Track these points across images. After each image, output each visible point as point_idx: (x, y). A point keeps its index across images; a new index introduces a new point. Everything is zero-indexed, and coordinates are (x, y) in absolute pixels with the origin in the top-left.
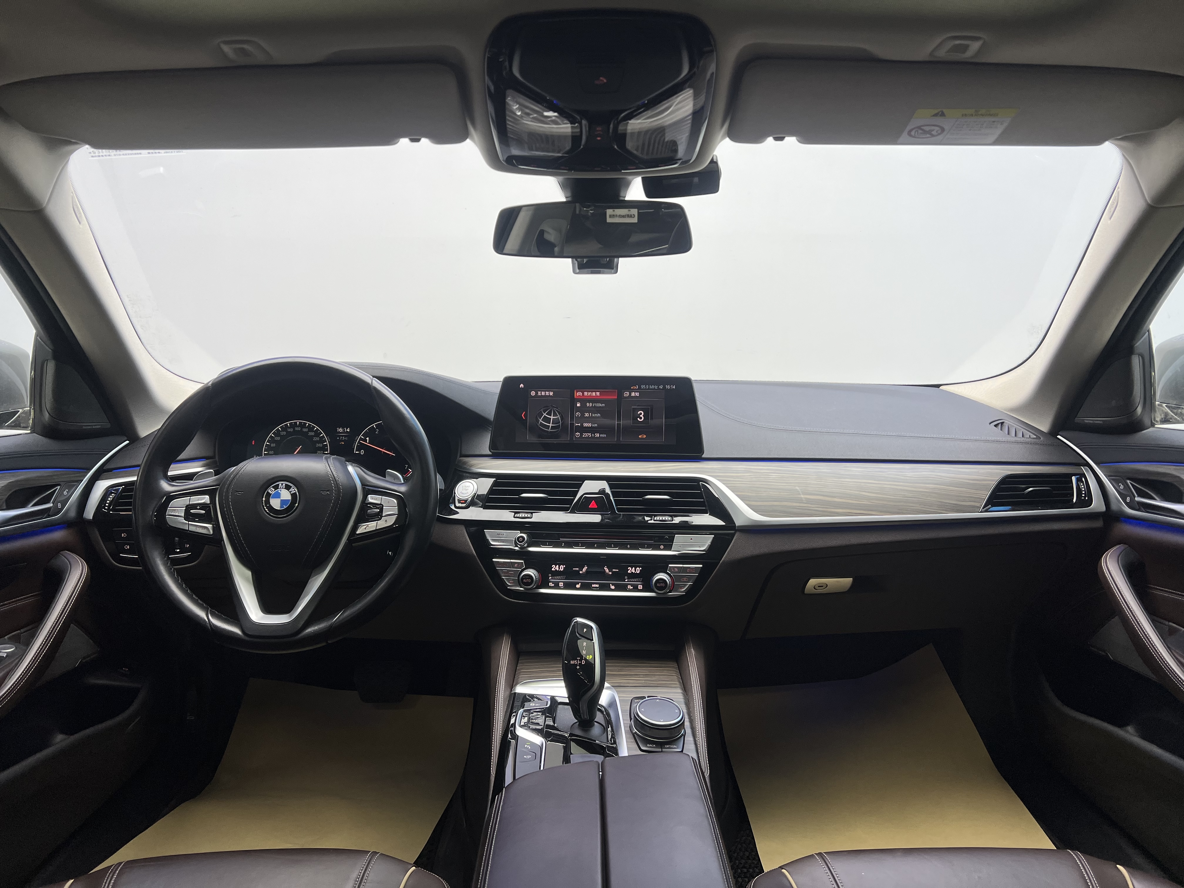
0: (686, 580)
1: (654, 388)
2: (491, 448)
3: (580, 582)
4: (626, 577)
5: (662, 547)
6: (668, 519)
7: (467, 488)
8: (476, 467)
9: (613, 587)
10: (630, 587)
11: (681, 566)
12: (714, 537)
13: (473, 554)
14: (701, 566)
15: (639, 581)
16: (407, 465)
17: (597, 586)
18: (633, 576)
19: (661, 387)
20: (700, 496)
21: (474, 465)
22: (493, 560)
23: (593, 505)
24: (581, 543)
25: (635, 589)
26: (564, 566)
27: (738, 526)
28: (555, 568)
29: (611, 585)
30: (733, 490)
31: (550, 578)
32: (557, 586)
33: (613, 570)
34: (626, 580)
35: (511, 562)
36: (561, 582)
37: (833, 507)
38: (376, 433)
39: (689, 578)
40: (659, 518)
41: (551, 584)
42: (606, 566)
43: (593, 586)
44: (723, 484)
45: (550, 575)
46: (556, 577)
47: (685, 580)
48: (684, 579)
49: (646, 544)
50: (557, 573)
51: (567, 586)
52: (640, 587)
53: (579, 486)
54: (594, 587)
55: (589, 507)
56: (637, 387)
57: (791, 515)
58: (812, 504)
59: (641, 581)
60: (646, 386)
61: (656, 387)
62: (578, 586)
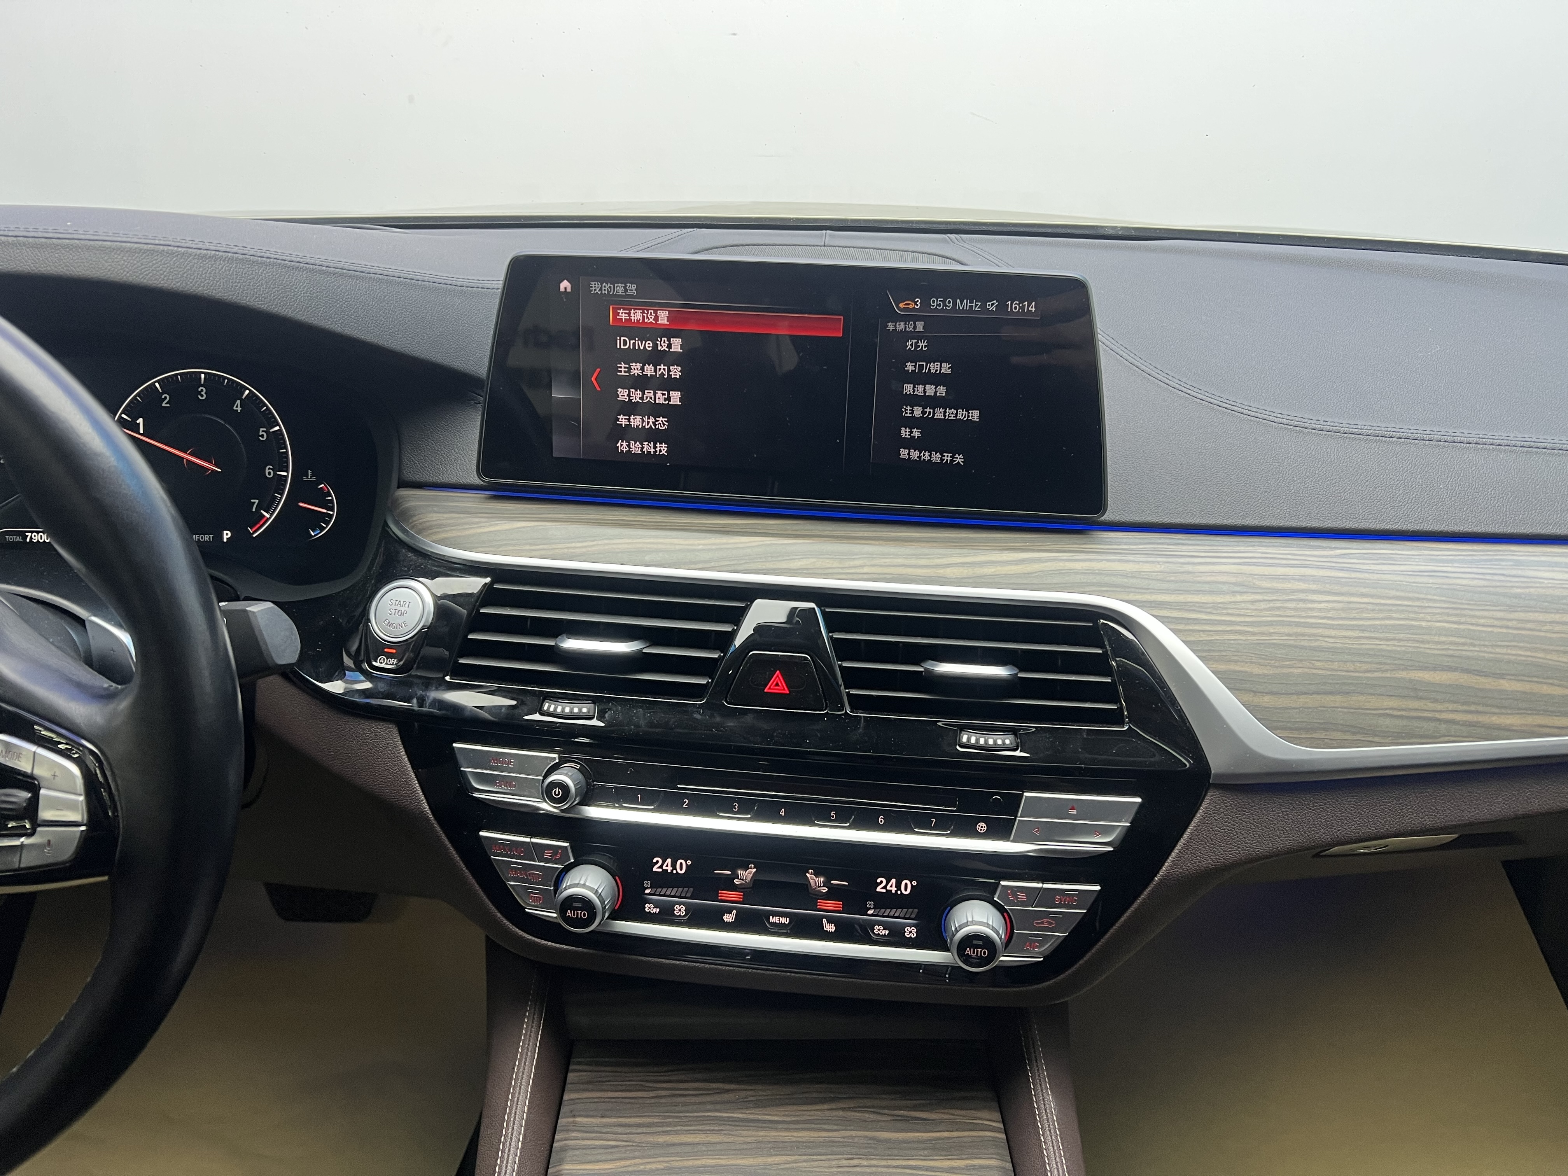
0: (1050, 923)
1: (971, 307)
2: (486, 466)
3: (735, 908)
4: (871, 904)
5: (982, 827)
6: (1004, 743)
7: (403, 609)
8: (435, 537)
9: (830, 928)
10: (879, 930)
11: (1039, 885)
12: (1141, 805)
13: (422, 811)
14: (1098, 888)
15: (907, 916)
16: (257, 501)
17: (784, 920)
18: (889, 901)
19: (992, 305)
20: (1098, 665)
21: (429, 528)
22: (481, 833)
23: (777, 685)
24: (740, 801)
25: (896, 939)
26: (689, 862)
27: (1216, 775)
28: (660, 865)
29: (824, 920)
30: (1204, 654)
31: (647, 891)
32: (666, 917)
33: (832, 882)
34: (870, 912)
35: (533, 843)
36: (680, 904)
37: (1497, 710)
38: (164, 405)
39: (1059, 921)
40: (977, 740)
41: (650, 908)
42: (810, 871)
43: (772, 920)
44: (1174, 631)
45: (647, 883)
46: (665, 890)
47: (1046, 925)
48: (1042, 923)
49: (934, 815)
50: (665, 880)
51: (696, 919)
52: (911, 932)
53: (736, 617)
54: (774, 924)
55: (765, 691)
56: (916, 304)
57: (1376, 739)
58: (1435, 701)
59: (913, 916)
60: (944, 302)
61: (976, 306)
62: (728, 918)
